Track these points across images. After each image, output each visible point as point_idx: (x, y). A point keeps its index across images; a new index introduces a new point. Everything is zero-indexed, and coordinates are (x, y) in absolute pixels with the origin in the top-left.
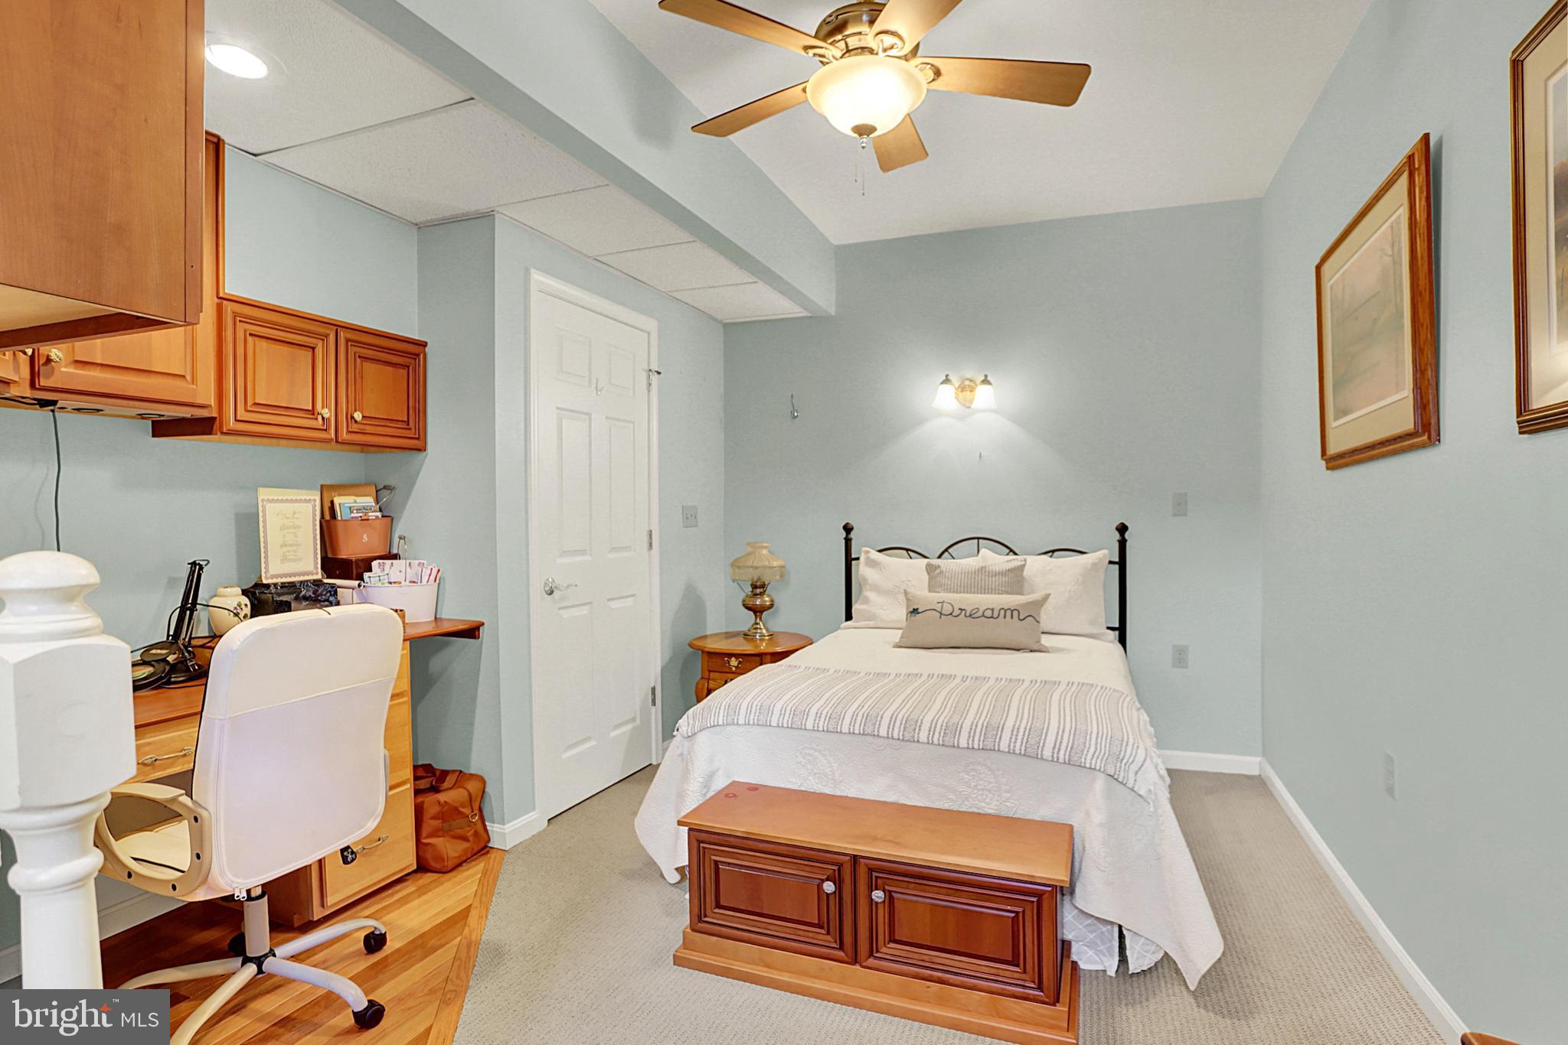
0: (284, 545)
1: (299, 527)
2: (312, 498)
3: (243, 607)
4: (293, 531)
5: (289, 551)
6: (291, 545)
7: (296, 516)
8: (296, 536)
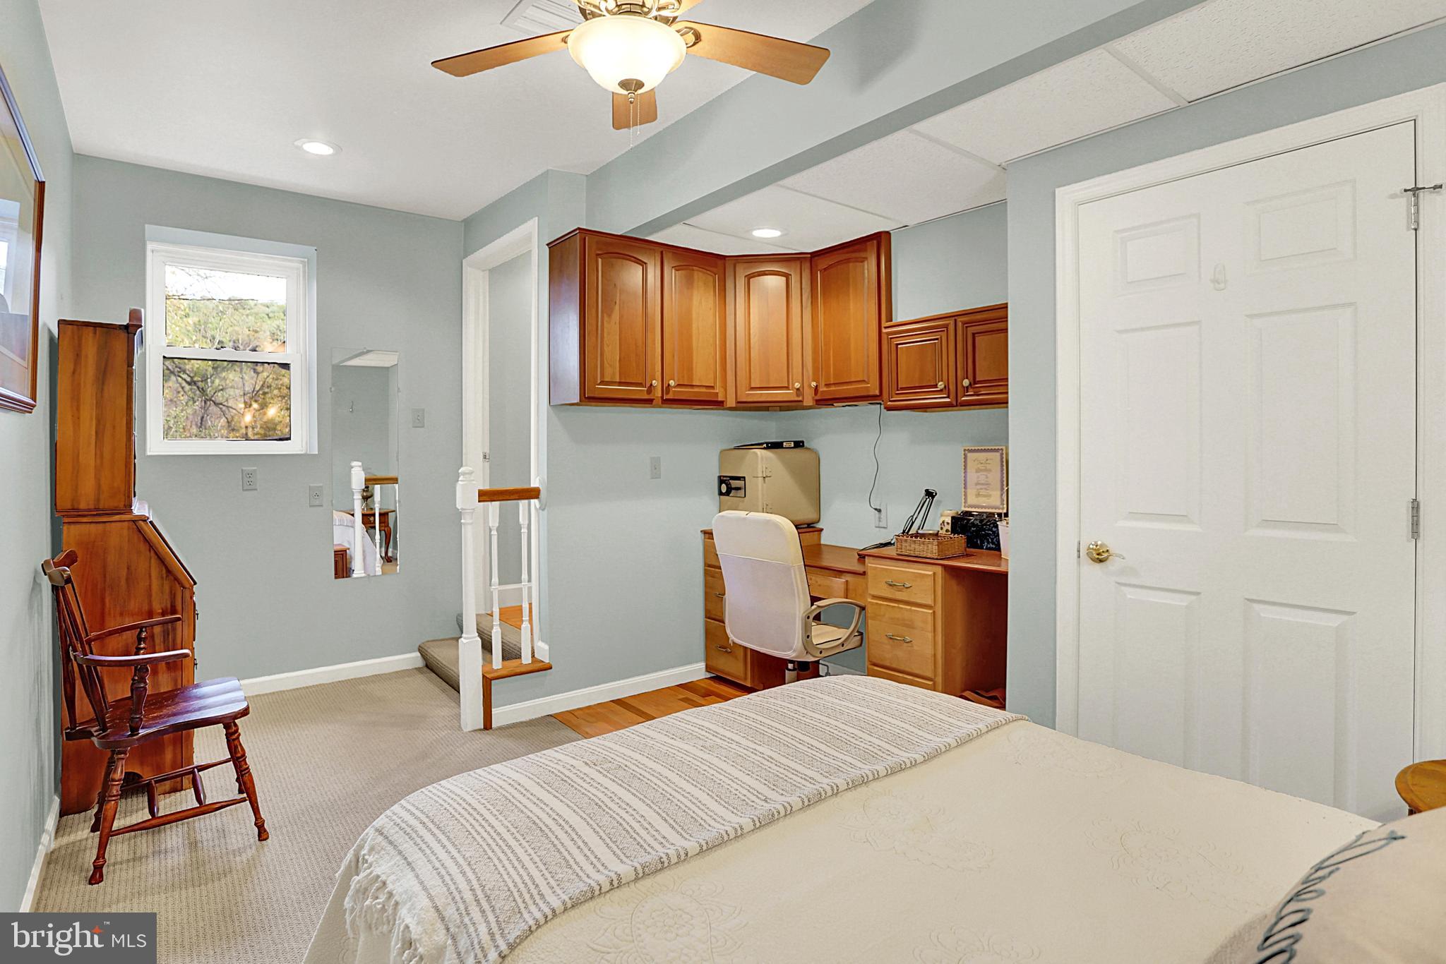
0: (977, 484)
1: (990, 470)
2: (1000, 448)
3: (946, 524)
4: (985, 473)
5: (981, 489)
6: (983, 484)
7: (988, 462)
8: (987, 478)
